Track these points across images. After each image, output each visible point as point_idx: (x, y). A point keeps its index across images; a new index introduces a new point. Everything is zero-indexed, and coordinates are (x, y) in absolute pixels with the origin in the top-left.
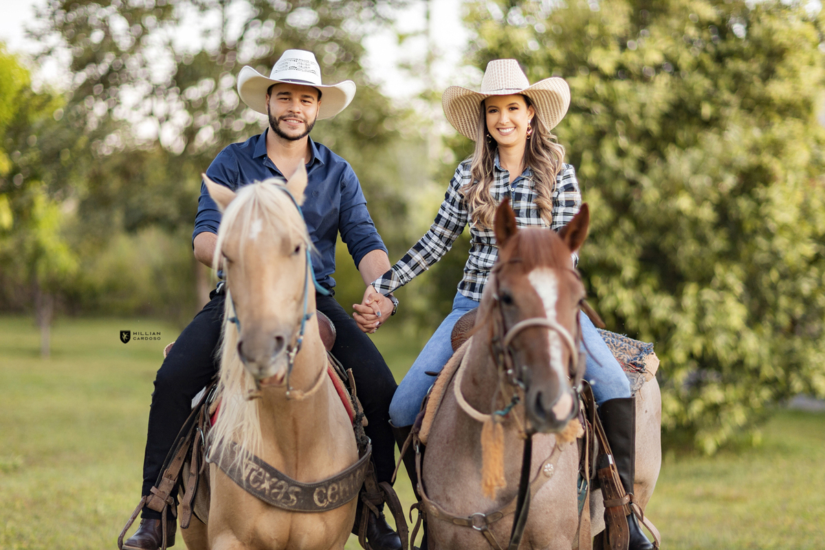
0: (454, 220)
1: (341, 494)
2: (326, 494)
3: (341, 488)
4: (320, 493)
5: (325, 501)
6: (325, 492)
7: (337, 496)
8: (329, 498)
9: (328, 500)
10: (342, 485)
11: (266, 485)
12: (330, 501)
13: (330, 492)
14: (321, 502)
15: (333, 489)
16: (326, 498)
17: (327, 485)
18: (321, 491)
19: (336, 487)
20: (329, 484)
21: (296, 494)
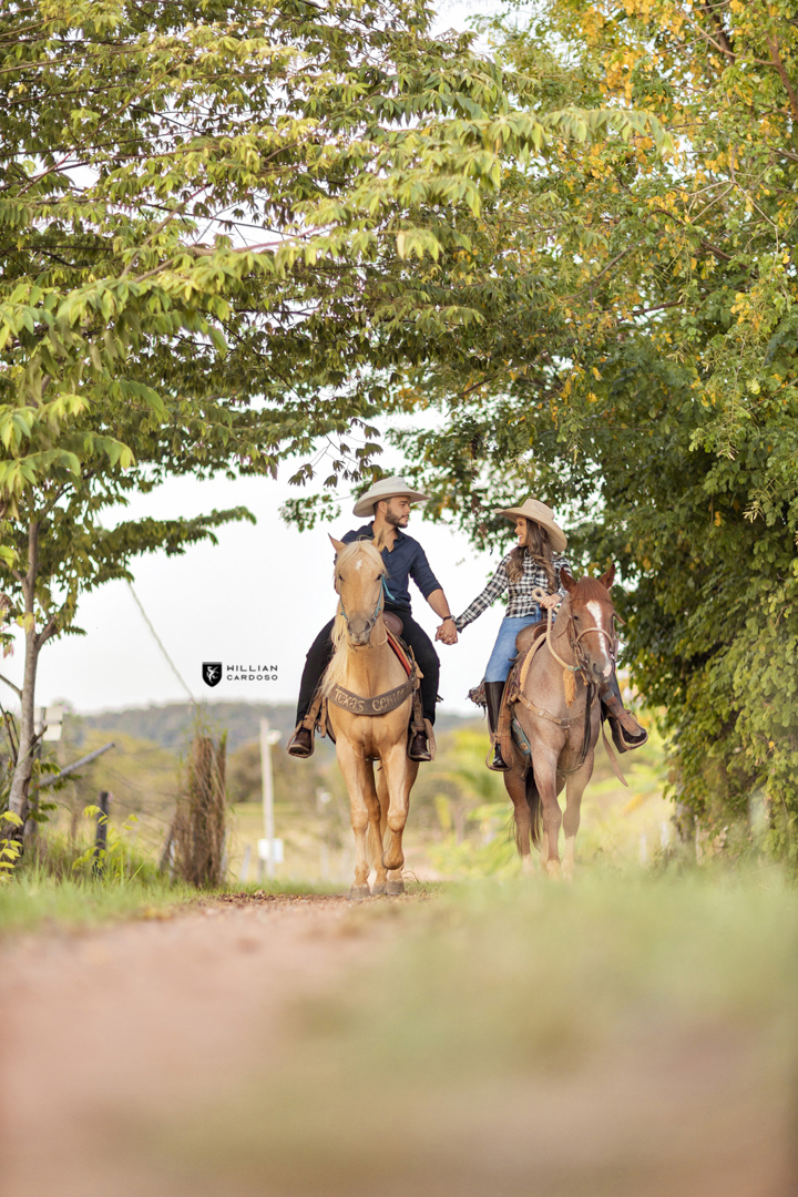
0: (500, 584)
3: (388, 701)
7: (386, 705)
11: (346, 701)
21: (363, 704)
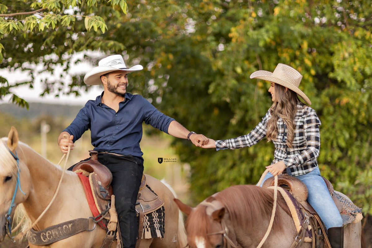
1: (54, 236)
2: (46, 236)
3: (53, 233)
4: (43, 235)
5: (46, 239)
6: (45, 235)
7: (51, 237)
8: (47, 237)
9: (47, 239)
10: (53, 231)
12: (49, 239)
13: (47, 235)
14: (45, 239)
15: (49, 233)
16: (46, 237)
17: (45, 231)
18: (43, 234)
19: (50, 232)
20: (46, 231)
